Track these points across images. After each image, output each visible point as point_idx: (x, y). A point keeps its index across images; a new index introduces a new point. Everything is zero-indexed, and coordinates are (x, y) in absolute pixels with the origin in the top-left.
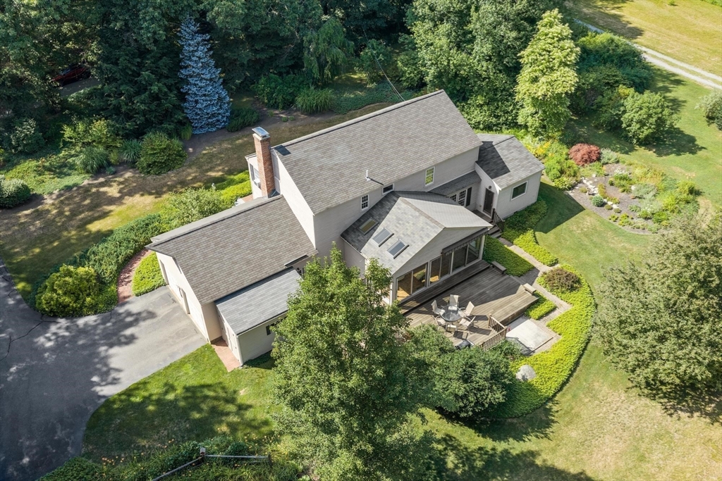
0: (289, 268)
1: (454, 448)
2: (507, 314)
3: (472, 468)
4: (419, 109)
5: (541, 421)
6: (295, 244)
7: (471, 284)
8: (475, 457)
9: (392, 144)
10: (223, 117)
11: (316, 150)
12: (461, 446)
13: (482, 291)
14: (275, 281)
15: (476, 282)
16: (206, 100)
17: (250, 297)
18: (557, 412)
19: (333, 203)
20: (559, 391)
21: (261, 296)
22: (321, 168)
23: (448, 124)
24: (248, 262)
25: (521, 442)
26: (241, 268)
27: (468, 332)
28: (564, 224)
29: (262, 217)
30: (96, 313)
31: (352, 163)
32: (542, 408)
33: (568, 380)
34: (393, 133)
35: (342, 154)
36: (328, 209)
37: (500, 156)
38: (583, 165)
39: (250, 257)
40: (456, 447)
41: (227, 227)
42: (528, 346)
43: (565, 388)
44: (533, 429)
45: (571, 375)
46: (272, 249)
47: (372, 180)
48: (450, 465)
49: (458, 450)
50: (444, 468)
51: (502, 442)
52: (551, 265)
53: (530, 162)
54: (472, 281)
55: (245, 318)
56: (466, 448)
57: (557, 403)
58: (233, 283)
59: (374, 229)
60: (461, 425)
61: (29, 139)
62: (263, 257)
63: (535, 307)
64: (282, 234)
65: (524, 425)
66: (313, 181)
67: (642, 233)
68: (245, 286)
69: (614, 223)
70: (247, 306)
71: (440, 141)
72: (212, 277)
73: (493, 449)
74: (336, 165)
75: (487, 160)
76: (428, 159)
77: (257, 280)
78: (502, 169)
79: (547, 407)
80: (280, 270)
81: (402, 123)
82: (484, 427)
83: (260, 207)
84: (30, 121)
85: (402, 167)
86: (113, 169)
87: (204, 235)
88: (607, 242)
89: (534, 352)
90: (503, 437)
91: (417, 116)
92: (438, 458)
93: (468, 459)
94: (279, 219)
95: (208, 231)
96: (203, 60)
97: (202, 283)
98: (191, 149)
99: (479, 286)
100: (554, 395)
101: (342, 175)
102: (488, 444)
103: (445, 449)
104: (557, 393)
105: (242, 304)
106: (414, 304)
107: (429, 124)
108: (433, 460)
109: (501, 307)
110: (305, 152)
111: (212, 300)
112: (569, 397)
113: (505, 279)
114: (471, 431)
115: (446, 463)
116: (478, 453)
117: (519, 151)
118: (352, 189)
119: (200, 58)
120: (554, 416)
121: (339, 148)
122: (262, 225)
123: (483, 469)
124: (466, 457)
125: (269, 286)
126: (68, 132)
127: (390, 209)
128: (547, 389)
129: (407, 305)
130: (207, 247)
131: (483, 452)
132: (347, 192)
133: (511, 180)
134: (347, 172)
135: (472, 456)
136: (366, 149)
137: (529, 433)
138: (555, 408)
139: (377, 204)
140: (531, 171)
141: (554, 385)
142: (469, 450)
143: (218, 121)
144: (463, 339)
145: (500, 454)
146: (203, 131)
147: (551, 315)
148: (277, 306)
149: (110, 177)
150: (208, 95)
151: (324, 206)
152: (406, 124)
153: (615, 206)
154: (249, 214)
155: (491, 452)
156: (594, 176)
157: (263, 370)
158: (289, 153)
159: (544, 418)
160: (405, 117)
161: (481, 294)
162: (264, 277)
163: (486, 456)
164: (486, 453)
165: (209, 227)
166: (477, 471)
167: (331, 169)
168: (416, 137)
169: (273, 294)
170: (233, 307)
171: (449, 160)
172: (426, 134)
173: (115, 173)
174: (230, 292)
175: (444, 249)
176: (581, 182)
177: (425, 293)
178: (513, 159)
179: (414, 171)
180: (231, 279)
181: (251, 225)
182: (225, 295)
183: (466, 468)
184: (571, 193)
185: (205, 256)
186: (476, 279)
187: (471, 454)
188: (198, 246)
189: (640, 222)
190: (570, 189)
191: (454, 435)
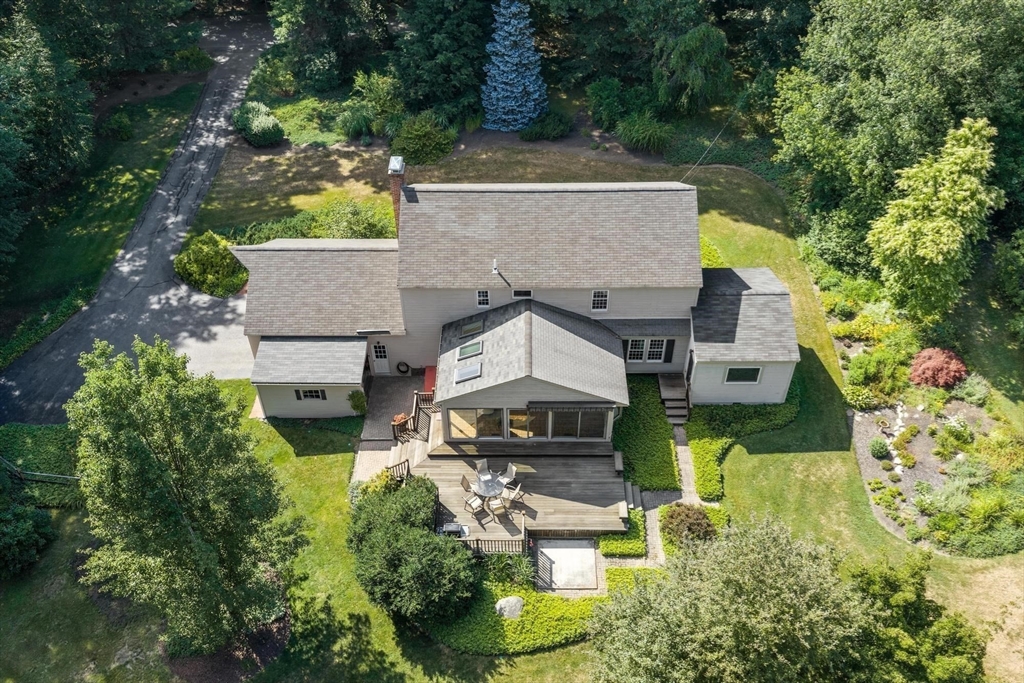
0: (362, 337)
1: (358, 634)
2: (565, 525)
3: (353, 666)
4: (637, 203)
5: (474, 672)
6: (385, 312)
7: (564, 465)
8: (366, 658)
9: (562, 237)
10: (524, 117)
11: (452, 209)
12: (367, 636)
13: (568, 480)
14: (336, 344)
15: (573, 466)
16: (507, 90)
17: (297, 349)
18: (501, 674)
19: (430, 283)
20: (527, 653)
21: (309, 354)
22: (444, 234)
23: (667, 239)
24: (320, 310)
25: (427, 678)
26: (308, 313)
27: (497, 519)
28: (792, 454)
29: (368, 265)
30: (211, 294)
31: (488, 242)
32: (490, 658)
33: (552, 648)
34: (573, 223)
35: (484, 226)
36: (418, 288)
37: (738, 314)
38: (919, 384)
39: (325, 304)
40: (361, 634)
41: (322, 261)
42: (554, 579)
43: (539, 655)
44: (454, 673)
45: (561, 645)
46: (355, 306)
47: (499, 274)
48: (336, 648)
49: (360, 639)
50: (329, 646)
51: (409, 663)
52: (704, 499)
53: (780, 342)
54: (571, 461)
55: (273, 369)
56: (368, 643)
57: (511, 666)
58: (290, 326)
59: (473, 336)
60: (389, 616)
61: (320, 75)
62: (339, 312)
63: (614, 539)
64: (378, 294)
65: (451, 662)
66: (421, 248)
67: (891, 530)
68: (300, 334)
69: (869, 492)
70: (285, 358)
71: (636, 258)
72: (272, 309)
73: (393, 664)
74: (465, 237)
75: (711, 312)
76: (598, 277)
77: (316, 334)
78: (723, 334)
79: (497, 662)
80: (349, 334)
81: (596, 215)
82: (409, 633)
83: (373, 253)
84: (332, 54)
85: (554, 272)
86: (368, 139)
87: (291, 260)
88: (823, 512)
89: (553, 590)
90: (414, 658)
91: (625, 212)
92: (334, 632)
93: (359, 654)
94: (385, 276)
95: (299, 257)
96: (513, 38)
97: (259, 311)
98: (463, 147)
99: (573, 472)
100: (518, 654)
101: (464, 253)
102: (394, 654)
103: (350, 629)
104: (523, 653)
105: (283, 354)
106: (471, 450)
107: (637, 229)
108: (327, 630)
109: (568, 512)
110: (437, 207)
111: (261, 334)
112: (533, 668)
113: (614, 483)
114: (393, 628)
115: (335, 642)
116: (374, 656)
117: (777, 319)
118: (466, 275)
119: (510, 34)
120: (492, 677)
121: (484, 217)
122: (361, 274)
123: (362, 676)
124: (359, 652)
125: (324, 347)
126: (360, 80)
127: (507, 320)
128: (513, 641)
129: (464, 447)
130: (288, 274)
131: (379, 658)
132: (456, 276)
133: (722, 355)
134: (473, 251)
135: (366, 655)
136: (519, 232)
137: (445, 674)
138: (503, 669)
139: (501, 307)
140: (770, 355)
141: (528, 642)
142: (370, 647)
143: (516, 120)
144: (480, 523)
145: (393, 674)
146: (494, 127)
147: (629, 561)
148: (313, 373)
149: (362, 148)
150: (510, 85)
151: (416, 282)
152: (602, 218)
153: (898, 470)
154: (354, 256)
155: (387, 665)
156: (920, 408)
157: (278, 434)
158: (417, 201)
159: (479, 671)
160: (608, 207)
161: (562, 484)
162: (326, 334)
163: (378, 665)
164: (382, 662)
165: (303, 253)
166: (353, 672)
167: (455, 240)
168: (603, 240)
169: (322, 358)
170: (273, 352)
171: (631, 289)
172: (621, 242)
173: (368, 145)
174: (280, 334)
175: (530, 402)
176: (892, 407)
177: (498, 444)
178: (754, 326)
179: (567, 285)
180: (290, 320)
181: (349, 269)
182: (273, 334)
183: (347, 662)
184: (858, 417)
185: (280, 282)
186: (578, 461)
187: (365, 652)
188: (278, 269)
189: (908, 512)
190: (862, 409)
191: (372, 620)
